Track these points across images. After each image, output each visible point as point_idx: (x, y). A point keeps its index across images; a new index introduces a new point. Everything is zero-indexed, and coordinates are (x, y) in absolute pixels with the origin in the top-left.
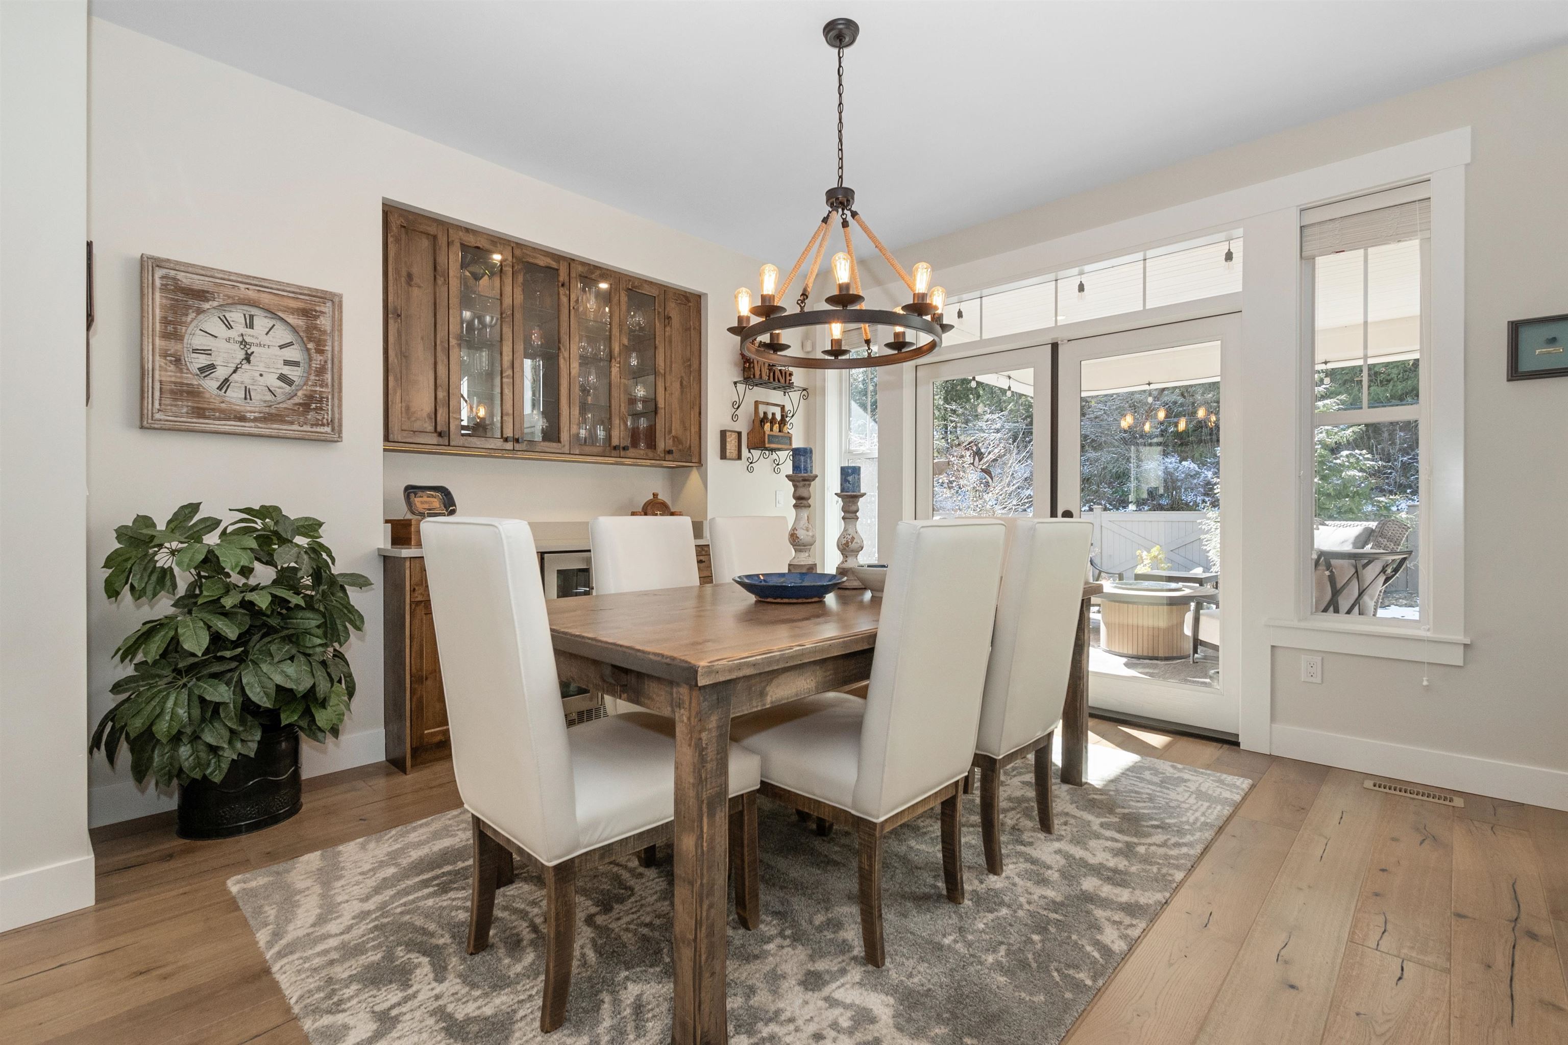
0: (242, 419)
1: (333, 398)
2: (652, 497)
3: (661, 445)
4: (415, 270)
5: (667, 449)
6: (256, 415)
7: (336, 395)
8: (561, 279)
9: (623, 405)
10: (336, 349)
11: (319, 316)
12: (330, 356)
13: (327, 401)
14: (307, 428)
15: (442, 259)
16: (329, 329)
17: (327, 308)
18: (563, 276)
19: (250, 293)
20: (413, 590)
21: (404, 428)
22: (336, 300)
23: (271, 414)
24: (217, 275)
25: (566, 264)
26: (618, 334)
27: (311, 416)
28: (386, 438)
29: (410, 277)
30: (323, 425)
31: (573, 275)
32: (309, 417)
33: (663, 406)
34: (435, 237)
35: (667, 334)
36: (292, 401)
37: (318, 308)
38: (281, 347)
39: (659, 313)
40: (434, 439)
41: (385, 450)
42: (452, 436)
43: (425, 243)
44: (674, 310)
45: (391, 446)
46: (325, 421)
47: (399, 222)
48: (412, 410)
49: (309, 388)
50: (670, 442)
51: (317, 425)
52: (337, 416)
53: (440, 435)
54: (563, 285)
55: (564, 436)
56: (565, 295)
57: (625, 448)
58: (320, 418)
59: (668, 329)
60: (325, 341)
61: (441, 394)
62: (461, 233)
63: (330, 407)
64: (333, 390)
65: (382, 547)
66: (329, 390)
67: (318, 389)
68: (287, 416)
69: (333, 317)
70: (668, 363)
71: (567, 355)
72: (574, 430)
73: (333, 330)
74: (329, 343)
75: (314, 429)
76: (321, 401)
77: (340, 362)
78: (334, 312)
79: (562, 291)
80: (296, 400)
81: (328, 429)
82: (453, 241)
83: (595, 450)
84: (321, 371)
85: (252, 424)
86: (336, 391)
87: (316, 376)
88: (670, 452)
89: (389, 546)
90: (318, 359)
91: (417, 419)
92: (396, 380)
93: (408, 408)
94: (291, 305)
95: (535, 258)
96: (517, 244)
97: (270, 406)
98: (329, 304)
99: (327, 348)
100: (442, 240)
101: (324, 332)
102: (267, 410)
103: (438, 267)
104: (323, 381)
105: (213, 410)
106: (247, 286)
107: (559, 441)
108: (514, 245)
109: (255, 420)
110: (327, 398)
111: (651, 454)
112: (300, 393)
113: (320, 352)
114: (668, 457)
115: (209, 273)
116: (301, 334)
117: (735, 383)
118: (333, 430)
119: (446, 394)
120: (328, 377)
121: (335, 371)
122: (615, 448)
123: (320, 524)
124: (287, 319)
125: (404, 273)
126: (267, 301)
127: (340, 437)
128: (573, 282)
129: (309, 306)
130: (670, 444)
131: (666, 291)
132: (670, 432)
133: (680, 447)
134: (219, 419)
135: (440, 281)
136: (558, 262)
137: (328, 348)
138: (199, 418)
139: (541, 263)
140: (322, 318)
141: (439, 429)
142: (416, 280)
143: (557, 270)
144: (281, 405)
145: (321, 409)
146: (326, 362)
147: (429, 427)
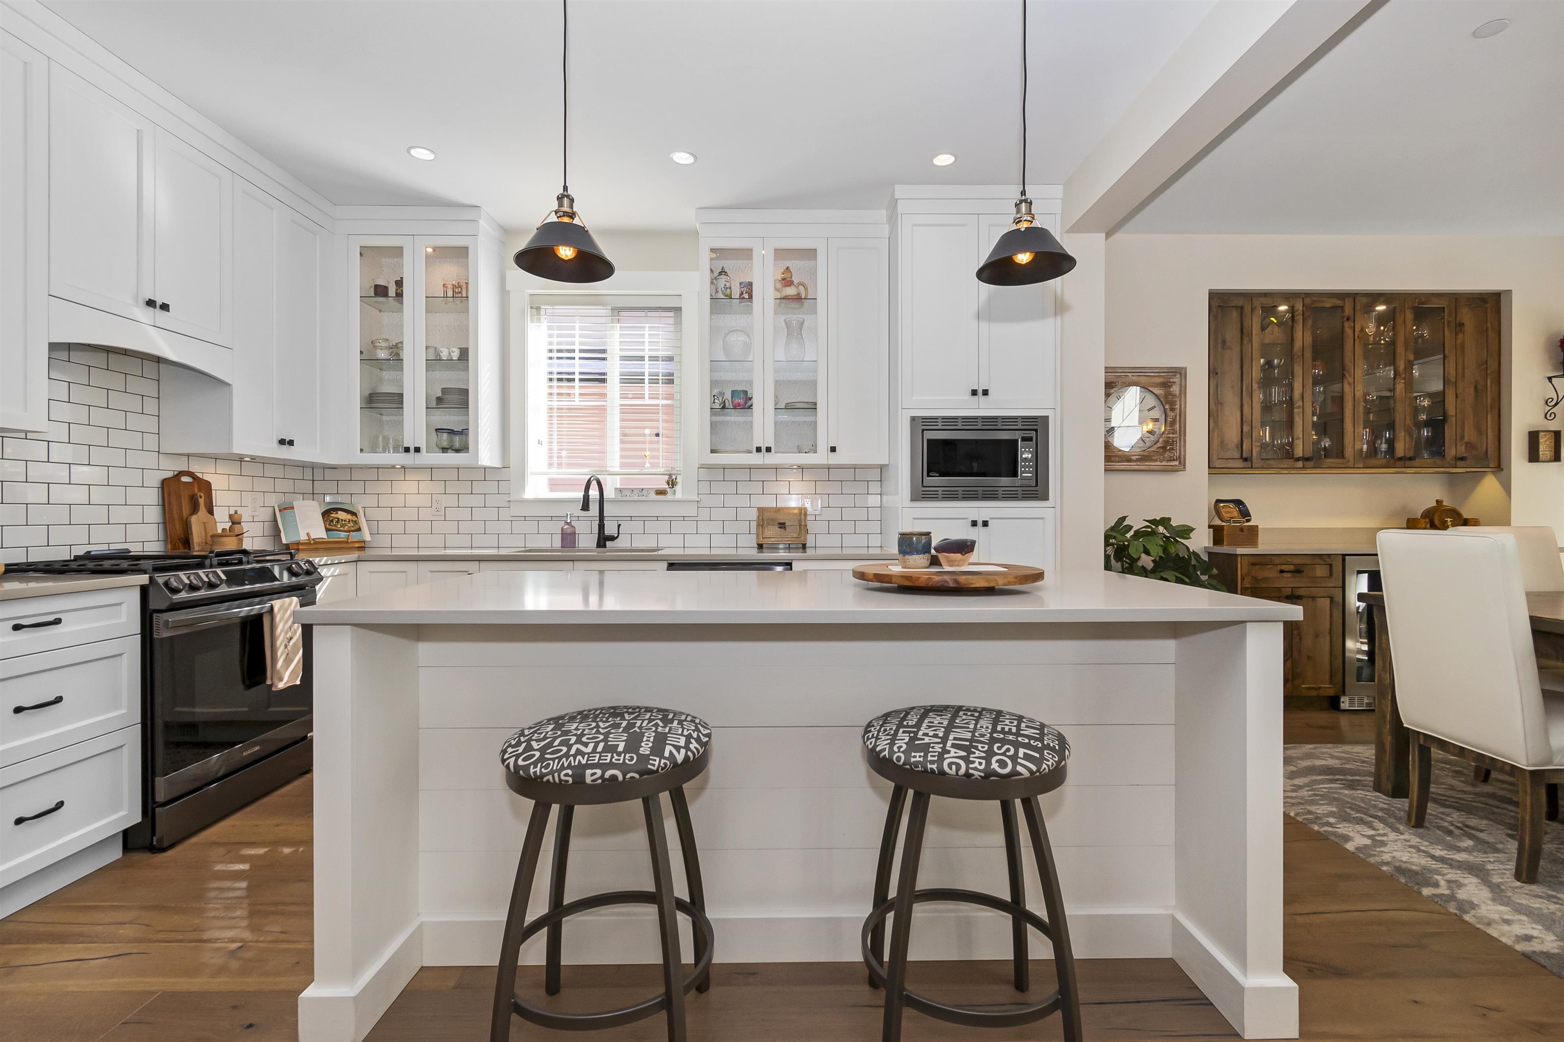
0: (1130, 460)
1: (1180, 440)
2: (1435, 504)
3: (1451, 451)
4: (1228, 337)
5: (1459, 455)
6: (1137, 457)
7: (1182, 438)
8: (1346, 314)
9: (1408, 418)
10: (1183, 406)
11: (1172, 386)
12: (1178, 412)
13: (1177, 443)
14: (1164, 463)
15: (1247, 323)
16: (1177, 393)
17: (1176, 379)
18: (1348, 311)
19: (1134, 378)
20: (1243, 579)
21: (1220, 457)
22: (1183, 372)
23: (1145, 456)
24: (1118, 371)
25: (1351, 300)
26: (1403, 352)
27: (1167, 454)
28: (1209, 467)
29: (1224, 342)
30: (1174, 460)
31: (1358, 307)
32: (1166, 455)
33: (1454, 413)
34: (1242, 308)
35: (1458, 341)
36: (1156, 446)
37: (1171, 380)
38: (1149, 410)
39: (1449, 322)
40: (1240, 464)
41: (1209, 474)
42: (1253, 461)
43: (1235, 314)
44: (1467, 317)
45: (1214, 471)
46: (1175, 457)
47: (1217, 304)
48: (1225, 443)
49: (1166, 436)
50: (1463, 448)
51: (1170, 461)
52: (1182, 453)
53: (1246, 460)
54: (1348, 319)
55: (1349, 452)
56: (1350, 327)
57: (1410, 459)
58: (1172, 455)
59: (1460, 336)
60: (1176, 402)
61: (1246, 429)
62: (1261, 299)
63: (1178, 447)
64: (1180, 435)
65: (1207, 545)
66: (1178, 435)
67: (1171, 436)
68: (1153, 456)
69: (1181, 384)
70: (1460, 370)
71: (1351, 380)
72: (1357, 447)
73: (1180, 394)
74: (1178, 403)
75: (1169, 464)
76: (1172, 444)
77: (1185, 415)
78: (1181, 380)
79: (1346, 324)
80: (1159, 445)
81: (1176, 463)
82: (1255, 307)
83: (1380, 462)
84: (1173, 423)
85: (1134, 464)
86: (1182, 435)
87: (1170, 427)
88: (1462, 459)
89: (1211, 545)
90: (1171, 414)
91: (1228, 450)
92: (1214, 422)
93: (1222, 442)
94: (1156, 381)
95: (1322, 302)
96: (1306, 294)
97: (1144, 451)
98: (1178, 376)
99: (1176, 407)
100: (1248, 309)
101: (1175, 396)
102: (1142, 453)
103: (1245, 331)
104: (1174, 430)
105: (1115, 456)
106: (1132, 374)
107: (1343, 457)
108: (1303, 296)
109: (1137, 460)
110: (1177, 441)
111: (1439, 461)
112: (1161, 440)
113: (1172, 410)
114: (1459, 463)
115: (1115, 371)
116: (1162, 399)
117: (1550, 379)
118: (1180, 463)
119: (1249, 428)
120: (1177, 426)
121: (1182, 421)
122: (1400, 459)
123: (1192, 530)
124: (1154, 391)
125: (1220, 341)
126: (1143, 381)
127: (1184, 467)
128: (1358, 314)
129: (1168, 380)
130: (1462, 450)
131: (1457, 299)
132: (1462, 438)
133: (1474, 452)
134: (1119, 462)
135: (1246, 340)
136: (1344, 300)
137: (1178, 406)
138: (1109, 462)
139: (1328, 305)
140: (1174, 386)
141: (1244, 455)
142: (1228, 343)
143: (1342, 307)
144: (1150, 449)
145: (1173, 450)
146: (1176, 416)
147: (1238, 455)
